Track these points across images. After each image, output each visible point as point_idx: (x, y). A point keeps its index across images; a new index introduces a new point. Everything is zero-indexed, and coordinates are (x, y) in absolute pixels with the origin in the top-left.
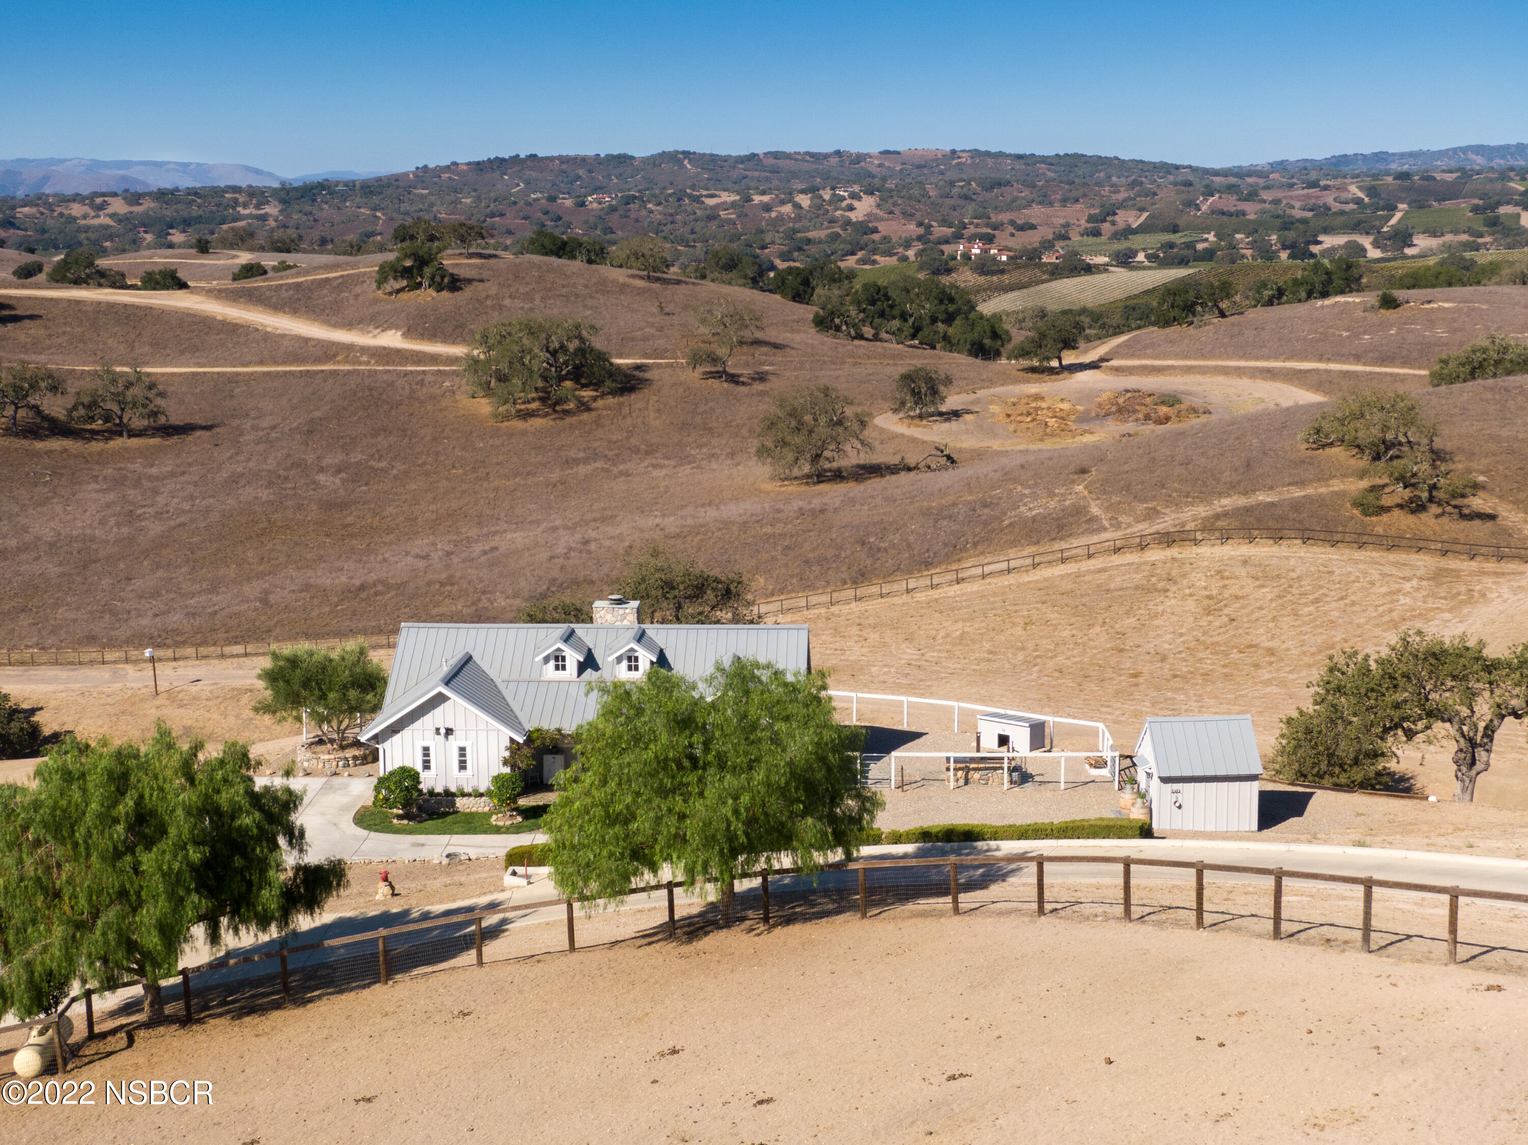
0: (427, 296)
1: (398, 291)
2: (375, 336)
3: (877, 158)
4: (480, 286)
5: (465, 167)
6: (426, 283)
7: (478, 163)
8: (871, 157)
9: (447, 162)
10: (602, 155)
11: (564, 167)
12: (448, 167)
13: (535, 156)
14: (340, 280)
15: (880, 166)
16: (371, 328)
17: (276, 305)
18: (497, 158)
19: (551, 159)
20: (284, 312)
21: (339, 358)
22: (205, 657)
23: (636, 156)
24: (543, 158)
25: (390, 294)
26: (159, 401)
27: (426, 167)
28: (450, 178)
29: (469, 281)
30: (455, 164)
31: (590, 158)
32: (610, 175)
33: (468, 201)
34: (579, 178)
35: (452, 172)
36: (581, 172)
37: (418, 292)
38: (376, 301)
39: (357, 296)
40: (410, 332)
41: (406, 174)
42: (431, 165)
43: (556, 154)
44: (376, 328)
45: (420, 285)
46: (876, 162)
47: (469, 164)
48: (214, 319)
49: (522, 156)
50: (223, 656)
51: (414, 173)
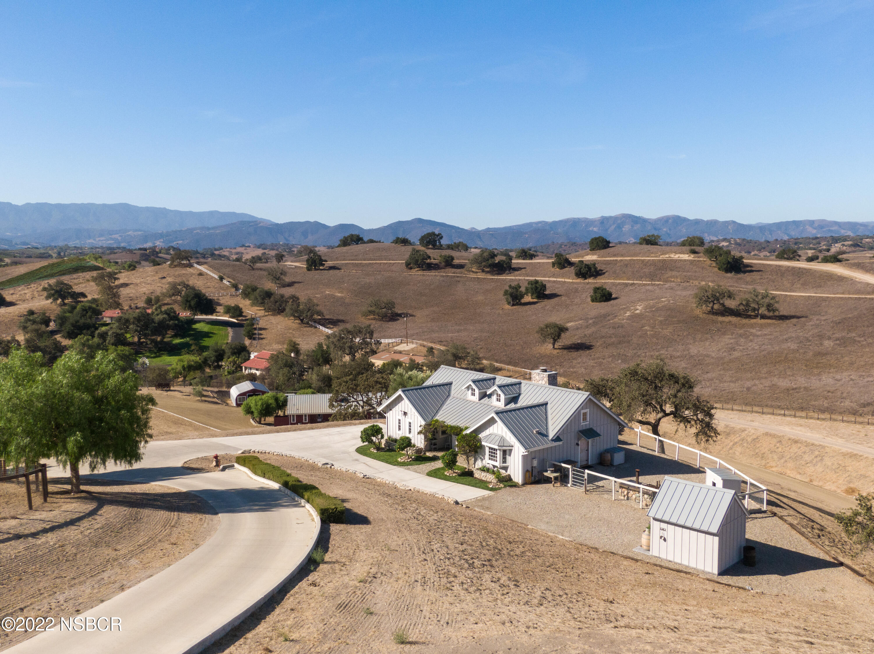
17: (868, 270)
20: (870, 273)
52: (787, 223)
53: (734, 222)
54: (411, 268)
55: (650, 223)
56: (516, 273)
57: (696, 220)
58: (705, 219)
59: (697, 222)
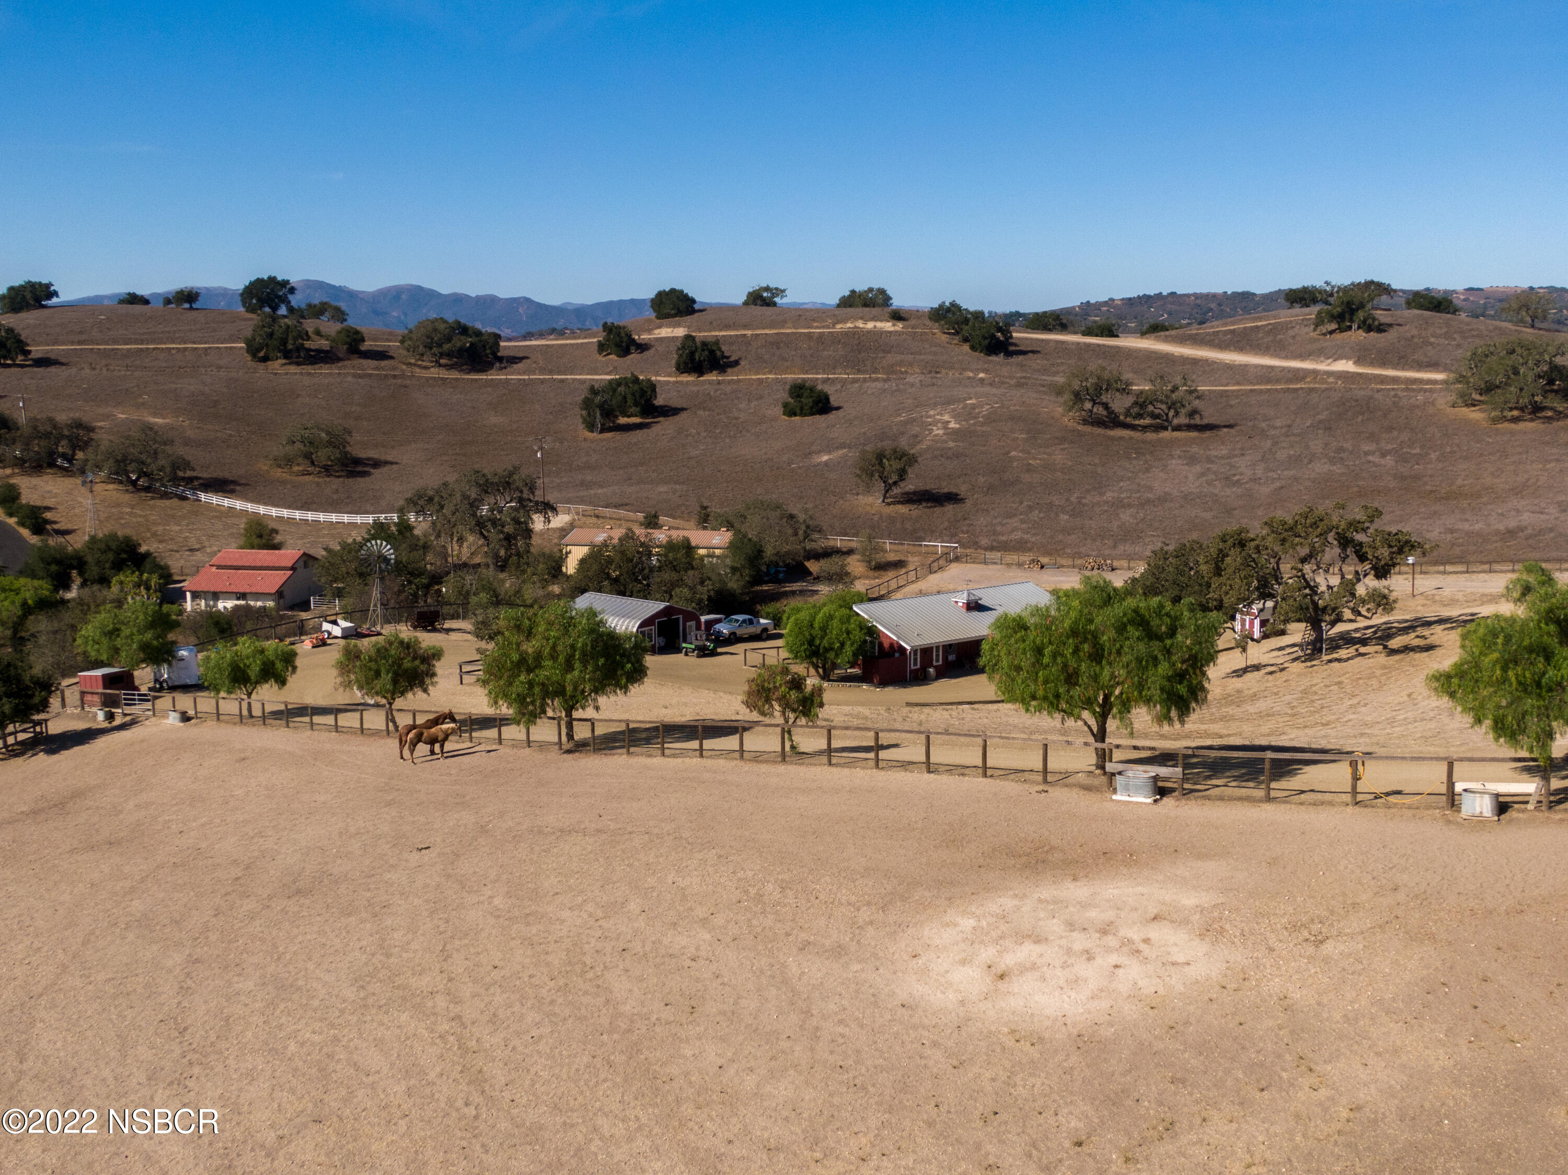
0: (1357, 336)
1: (1331, 332)
2: (1329, 365)
3: (1462, 294)
4: (1401, 329)
5: (1119, 303)
6: (1355, 326)
7: (1130, 299)
8: (1457, 293)
9: (1105, 298)
10: (1229, 293)
11: (1198, 301)
12: (1106, 302)
13: (1175, 293)
14: (1270, 327)
15: (1465, 300)
16: (1322, 359)
17: (1222, 346)
18: (1144, 295)
19: (1188, 296)
20: (1230, 350)
21: (1308, 380)
22: (1425, 573)
23: (1257, 292)
24: (1181, 295)
25: (1325, 334)
26: (1196, 403)
27: (1088, 302)
28: (1108, 311)
29: (1390, 325)
30: (1112, 300)
31: (1219, 294)
32: (1236, 308)
33: (1133, 325)
34: (1211, 310)
35: (1110, 306)
36: (1212, 306)
37: (1349, 333)
38: (1315, 340)
39: (1293, 337)
40: (1358, 362)
41: (1074, 308)
42: (1092, 301)
43: (1191, 292)
44: (1328, 358)
45: (1350, 328)
46: (1462, 297)
47: (1123, 300)
48: (1173, 355)
49: (1165, 293)
50: (1444, 573)
51: (1079, 307)
52: (621, 302)
53: (528, 300)
54: (265, 359)
55: (362, 299)
56: (520, 366)
57: (455, 294)
58: (473, 295)
59: (458, 299)
